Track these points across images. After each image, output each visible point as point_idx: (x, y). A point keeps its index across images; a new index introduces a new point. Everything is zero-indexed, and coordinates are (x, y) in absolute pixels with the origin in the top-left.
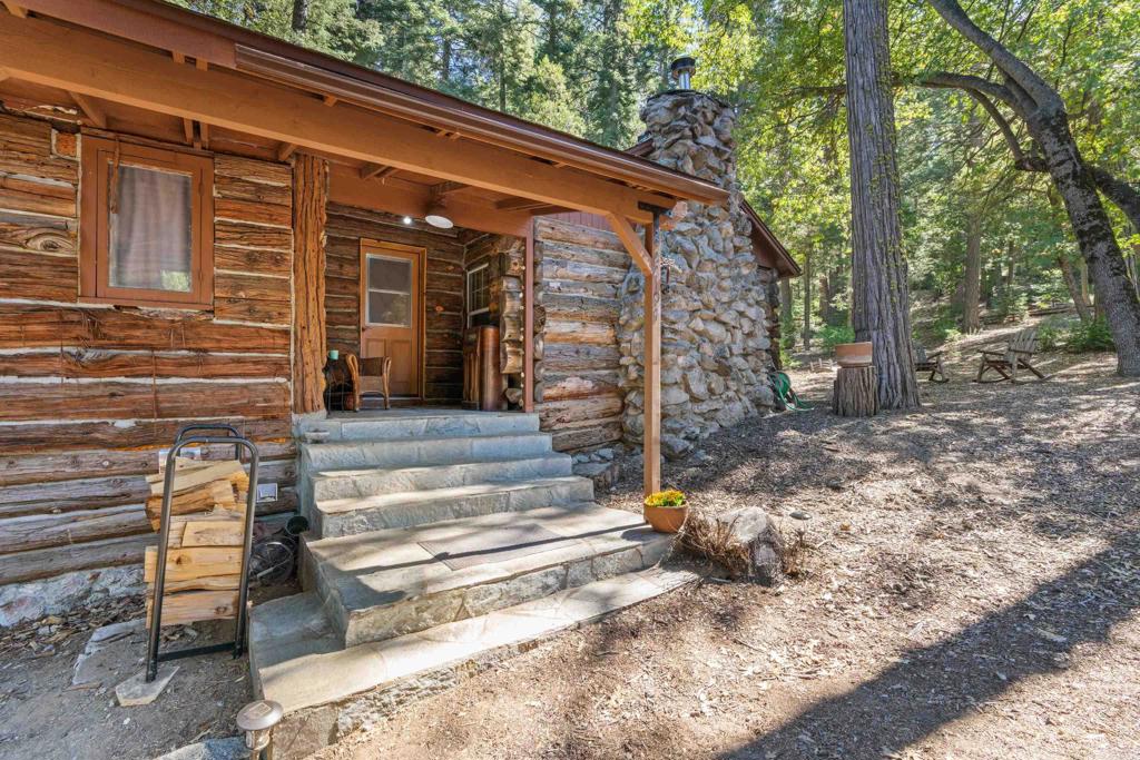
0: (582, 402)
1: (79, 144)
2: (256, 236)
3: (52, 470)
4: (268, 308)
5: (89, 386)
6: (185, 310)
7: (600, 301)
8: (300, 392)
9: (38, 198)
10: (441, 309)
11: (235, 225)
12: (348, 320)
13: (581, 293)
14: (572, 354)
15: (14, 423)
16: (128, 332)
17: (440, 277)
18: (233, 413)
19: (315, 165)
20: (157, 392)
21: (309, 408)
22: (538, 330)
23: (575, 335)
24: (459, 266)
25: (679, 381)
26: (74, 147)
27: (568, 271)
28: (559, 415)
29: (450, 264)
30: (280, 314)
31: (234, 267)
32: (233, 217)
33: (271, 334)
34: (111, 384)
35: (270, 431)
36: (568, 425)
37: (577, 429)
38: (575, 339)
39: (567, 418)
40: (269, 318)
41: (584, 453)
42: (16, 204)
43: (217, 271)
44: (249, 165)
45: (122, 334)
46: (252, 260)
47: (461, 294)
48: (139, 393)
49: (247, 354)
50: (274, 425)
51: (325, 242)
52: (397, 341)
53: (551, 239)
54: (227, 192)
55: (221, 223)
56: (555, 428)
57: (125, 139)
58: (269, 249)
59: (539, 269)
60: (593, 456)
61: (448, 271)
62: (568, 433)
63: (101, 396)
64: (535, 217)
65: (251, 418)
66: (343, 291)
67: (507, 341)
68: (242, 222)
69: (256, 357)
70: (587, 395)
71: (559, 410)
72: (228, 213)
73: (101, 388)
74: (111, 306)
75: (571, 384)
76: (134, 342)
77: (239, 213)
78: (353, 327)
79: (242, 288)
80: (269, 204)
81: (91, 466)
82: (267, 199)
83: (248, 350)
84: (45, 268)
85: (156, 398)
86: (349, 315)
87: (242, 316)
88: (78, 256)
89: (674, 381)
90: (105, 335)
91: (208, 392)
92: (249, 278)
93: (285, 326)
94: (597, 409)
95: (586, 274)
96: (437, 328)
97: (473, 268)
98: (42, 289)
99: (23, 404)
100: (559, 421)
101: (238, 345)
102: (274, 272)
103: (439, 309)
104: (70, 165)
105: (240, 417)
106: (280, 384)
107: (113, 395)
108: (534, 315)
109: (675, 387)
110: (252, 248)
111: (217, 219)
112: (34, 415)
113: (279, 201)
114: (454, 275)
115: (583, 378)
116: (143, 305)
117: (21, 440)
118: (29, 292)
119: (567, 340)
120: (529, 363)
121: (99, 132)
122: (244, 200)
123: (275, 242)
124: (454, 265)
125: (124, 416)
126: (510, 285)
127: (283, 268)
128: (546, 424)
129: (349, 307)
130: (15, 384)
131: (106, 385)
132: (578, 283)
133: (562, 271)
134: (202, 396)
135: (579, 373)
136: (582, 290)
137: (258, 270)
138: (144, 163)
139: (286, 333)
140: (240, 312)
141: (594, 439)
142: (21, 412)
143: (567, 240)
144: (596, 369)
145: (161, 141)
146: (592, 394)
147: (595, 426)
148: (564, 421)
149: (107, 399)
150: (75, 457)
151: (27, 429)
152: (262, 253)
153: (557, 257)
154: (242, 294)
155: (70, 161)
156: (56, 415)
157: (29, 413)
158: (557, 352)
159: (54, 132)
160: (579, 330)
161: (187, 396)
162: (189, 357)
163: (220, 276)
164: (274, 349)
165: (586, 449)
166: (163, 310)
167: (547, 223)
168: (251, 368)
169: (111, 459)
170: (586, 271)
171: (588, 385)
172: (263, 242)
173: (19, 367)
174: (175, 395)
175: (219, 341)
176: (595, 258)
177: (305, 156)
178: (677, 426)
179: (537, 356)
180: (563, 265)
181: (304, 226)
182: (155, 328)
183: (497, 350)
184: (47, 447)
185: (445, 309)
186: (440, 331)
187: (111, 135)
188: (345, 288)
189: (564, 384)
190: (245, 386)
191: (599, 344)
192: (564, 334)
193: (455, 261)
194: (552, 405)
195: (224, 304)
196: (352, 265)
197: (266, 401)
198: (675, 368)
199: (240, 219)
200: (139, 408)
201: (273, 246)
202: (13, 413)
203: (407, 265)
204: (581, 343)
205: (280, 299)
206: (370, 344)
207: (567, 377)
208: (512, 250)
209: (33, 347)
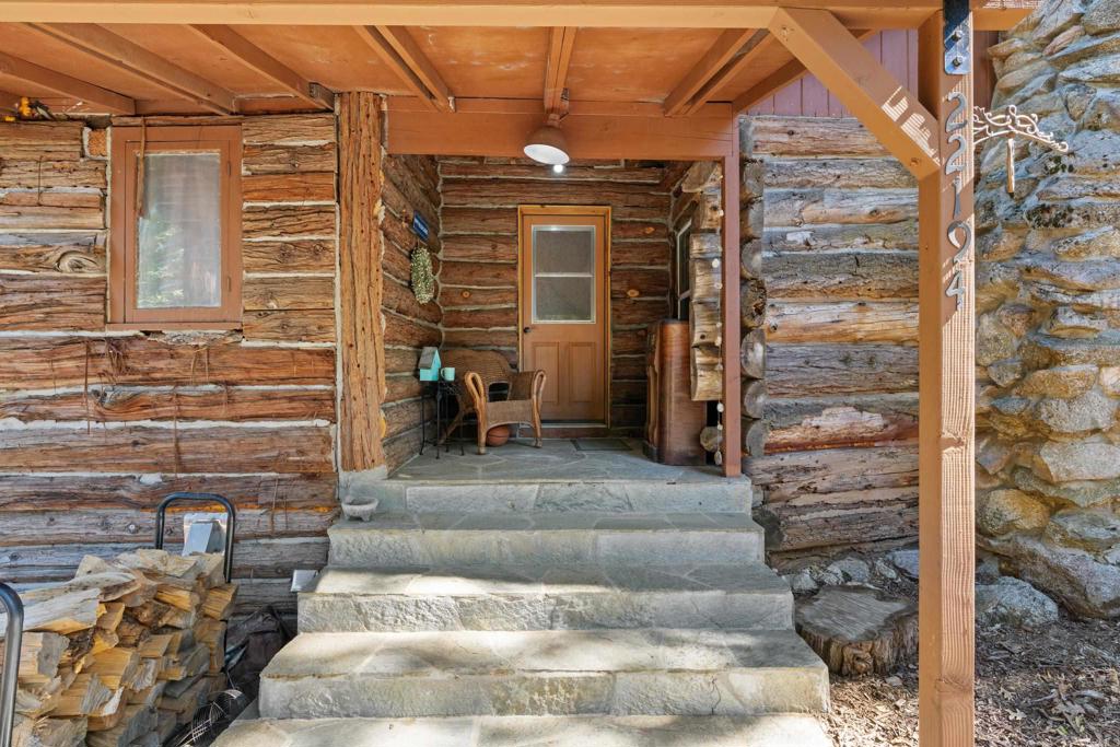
0: (858, 454)
1: (109, 139)
2: (288, 222)
3: (84, 531)
4: (305, 321)
5: (114, 433)
6: (210, 331)
7: (899, 257)
8: (348, 438)
9: (67, 211)
10: (637, 293)
11: (266, 210)
12: (504, 319)
13: (858, 246)
14: (836, 364)
15: (54, 475)
16: (152, 364)
17: (634, 245)
18: (263, 468)
19: (362, 103)
20: (178, 440)
21: (359, 463)
22: (750, 324)
23: (840, 327)
24: (663, 226)
25: (1103, 423)
26: (105, 144)
27: (828, 207)
28: (805, 480)
29: (648, 224)
30: (320, 328)
31: (265, 268)
32: (264, 199)
33: (309, 357)
34: (136, 429)
35: (306, 497)
36: (828, 498)
37: (846, 507)
38: (843, 334)
39: (821, 485)
40: (308, 336)
41: (861, 555)
42: (51, 221)
43: (248, 276)
44: (283, 123)
45: (146, 367)
46: (285, 255)
47: (667, 268)
48: (161, 441)
49: (281, 387)
50: (314, 488)
51: (382, 217)
52: (576, 344)
53: (789, 153)
54: (257, 167)
55: (251, 210)
56: (798, 502)
57: (151, 122)
58: (307, 237)
59: (753, 213)
60: (880, 564)
61: (647, 236)
62: (824, 514)
63: (126, 445)
64: (741, 117)
65: (286, 476)
66: (496, 280)
67: (697, 346)
68: (277, 204)
69: (290, 391)
70: (872, 441)
71: (806, 470)
72: (256, 194)
73: (126, 434)
74: (137, 332)
75: (835, 421)
76: (158, 375)
77: (268, 194)
78: (512, 328)
79: (271, 295)
80: (303, 173)
81: (119, 530)
82: (304, 167)
83: (283, 380)
84: (76, 293)
85: (177, 447)
86: (506, 312)
87: (275, 335)
88: (108, 275)
89: (1089, 427)
90: (128, 368)
91: (233, 441)
92: (284, 280)
93: (329, 344)
94: (894, 468)
95: (867, 209)
96: (630, 322)
97: (682, 226)
98: (74, 318)
99: (56, 454)
100: (805, 489)
101: (271, 376)
102: (315, 268)
103: (633, 294)
104: (99, 166)
105: (273, 474)
106: (318, 429)
107: (136, 443)
108: (743, 297)
109: (1096, 438)
110: (286, 238)
111: (246, 205)
112: (68, 465)
113: (318, 167)
114: (656, 240)
115: (860, 408)
116: (167, 329)
117: (56, 494)
118: (62, 323)
119: (823, 338)
120: (735, 386)
121: (125, 119)
122: (277, 173)
123: (313, 226)
124: (657, 226)
125: (150, 468)
126: (705, 247)
127: (325, 261)
128: (775, 495)
129: (505, 302)
130: (51, 430)
131: (131, 430)
132: (849, 227)
133: (812, 210)
134: (226, 446)
135: (853, 399)
136: (859, 240)
137: (295, 268)
138: (171, 148)
139: (329, 355)
140: (272, 330)
141: (884, 530)
142: (57, 462)
143: (822, 151)
144: (891, 391)
145: (186, 115)
146: (884, 438)
147: (888, 502)
148: (815, 491)
149: (130, 449)
150: (106, 517)
151: (63, 482)
152: (296, 245)
153: (801, 185)
154: (273, 305)
155: (99, 161)
156: (87, 466)
157: (64, 463)
158: (801, 362)
159: (87, 130)
160: (848, 317)
161: (210, 444)
162: (213, 394)
163: (249, 283)
164: (314, 379)
165: (868, 546)
166: (187, 332)
167: (777, 125)
168: (284, 406)
169: (138, 523)
170: (867, 202)
171: (874, 421)
172: (298, 228)
173: (56, 409)
174: (198, 443)
175: (248, 370)
176: (890, 174)
177: (350, 93)
178: (1100, 533)
179: (750, 372)
180: (817, 199)
181: (349, 198)
182: (180, 356)
183: (687, 360)
184: (80, 504)
185: (642, 293)
186: (634, 326)
187: (139, 121)
188: (498, 276)
189: (816, 421)
190: (276, 432)
191: (900, 343)
192: (817, 327)
193: (654, 220)
194: (789, 460)
195: (252, 319)
196: (507, 244)
197: (301, 452)
198: (1094, 396)
199: (272, 200)
200: (162, 459)
201: (311, 231)
202: (50, 463)
203: (587, 234)
204: (856, 342)
205: (320, 306)
206: (538, 349)
207: (825, 407)
208: (708, 184)
209: (69, 386)
